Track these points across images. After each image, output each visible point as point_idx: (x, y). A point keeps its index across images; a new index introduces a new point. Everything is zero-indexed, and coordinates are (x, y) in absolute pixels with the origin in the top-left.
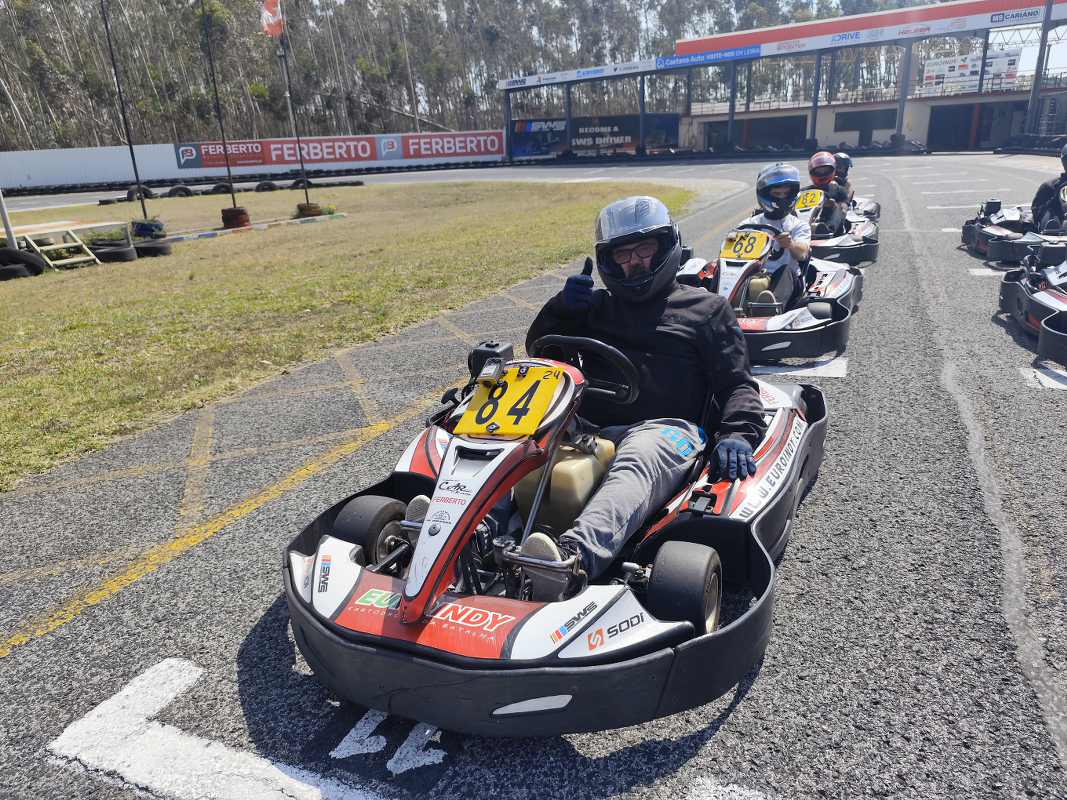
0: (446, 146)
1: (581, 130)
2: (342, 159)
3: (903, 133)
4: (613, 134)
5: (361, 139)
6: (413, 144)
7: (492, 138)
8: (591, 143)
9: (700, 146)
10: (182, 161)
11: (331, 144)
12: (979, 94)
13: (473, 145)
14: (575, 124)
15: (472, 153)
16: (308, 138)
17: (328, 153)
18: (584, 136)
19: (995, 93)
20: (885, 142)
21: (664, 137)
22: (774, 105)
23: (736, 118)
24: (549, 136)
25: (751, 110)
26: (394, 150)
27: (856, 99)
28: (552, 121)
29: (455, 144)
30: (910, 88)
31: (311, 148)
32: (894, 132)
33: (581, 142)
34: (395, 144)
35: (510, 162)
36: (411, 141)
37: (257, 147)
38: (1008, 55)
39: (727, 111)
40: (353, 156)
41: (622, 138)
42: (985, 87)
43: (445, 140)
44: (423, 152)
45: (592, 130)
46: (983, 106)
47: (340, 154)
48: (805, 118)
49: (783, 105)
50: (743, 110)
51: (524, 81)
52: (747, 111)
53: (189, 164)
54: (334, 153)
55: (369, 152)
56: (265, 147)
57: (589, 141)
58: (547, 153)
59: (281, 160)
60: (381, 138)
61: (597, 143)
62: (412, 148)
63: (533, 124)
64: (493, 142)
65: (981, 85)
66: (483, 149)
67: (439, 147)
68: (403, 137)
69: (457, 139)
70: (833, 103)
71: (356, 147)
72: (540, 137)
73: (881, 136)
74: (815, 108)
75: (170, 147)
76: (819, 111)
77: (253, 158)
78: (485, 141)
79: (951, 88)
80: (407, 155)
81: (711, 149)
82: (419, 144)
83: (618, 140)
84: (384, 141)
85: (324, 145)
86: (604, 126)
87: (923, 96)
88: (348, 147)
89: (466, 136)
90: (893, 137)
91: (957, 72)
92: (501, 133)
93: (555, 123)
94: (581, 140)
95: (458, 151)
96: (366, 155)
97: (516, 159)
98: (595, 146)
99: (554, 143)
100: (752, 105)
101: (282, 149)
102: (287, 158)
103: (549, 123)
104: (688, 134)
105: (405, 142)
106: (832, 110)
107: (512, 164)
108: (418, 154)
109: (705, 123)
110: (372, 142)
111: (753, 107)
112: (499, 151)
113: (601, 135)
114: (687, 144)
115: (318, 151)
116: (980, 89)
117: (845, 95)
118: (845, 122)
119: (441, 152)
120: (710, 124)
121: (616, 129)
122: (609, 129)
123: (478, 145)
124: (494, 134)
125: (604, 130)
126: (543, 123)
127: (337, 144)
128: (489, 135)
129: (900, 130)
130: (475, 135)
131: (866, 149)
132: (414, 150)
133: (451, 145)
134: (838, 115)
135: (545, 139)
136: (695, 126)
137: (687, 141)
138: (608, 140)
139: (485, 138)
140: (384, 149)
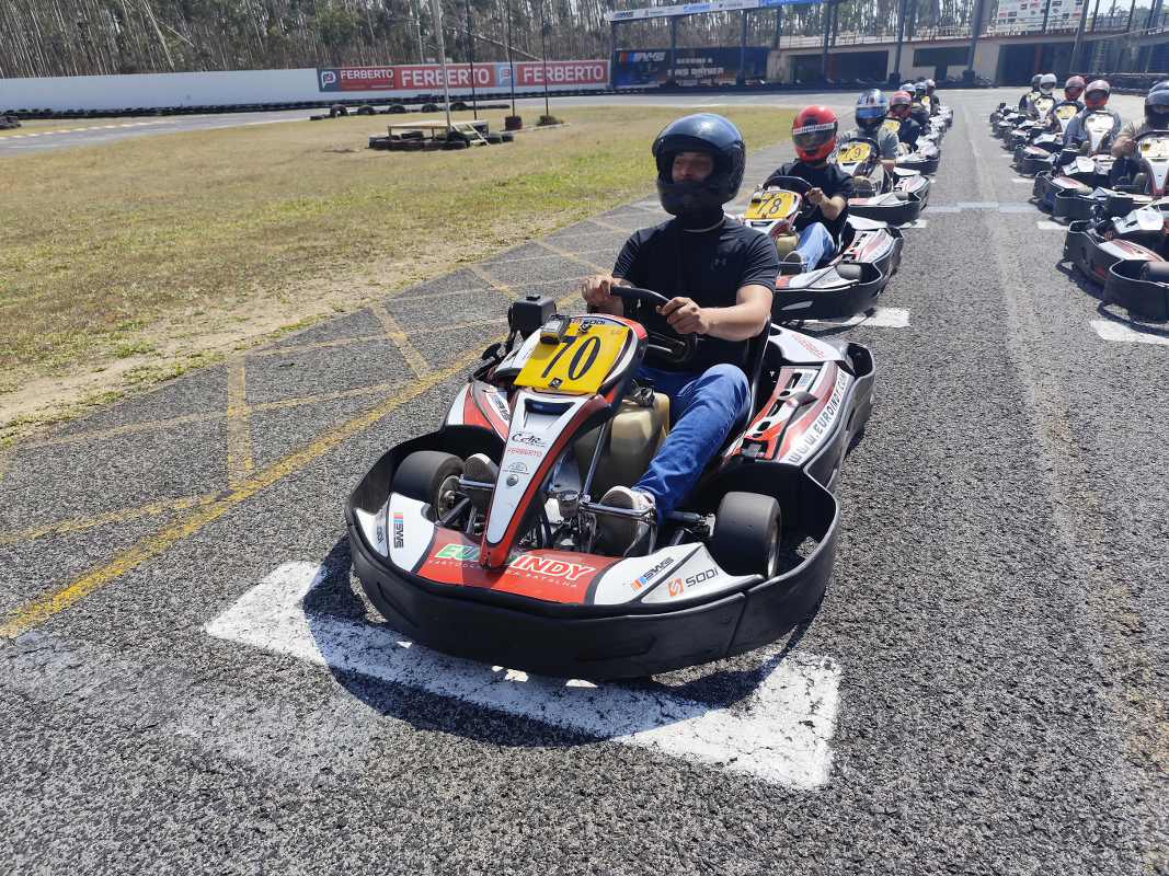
0: (557, 74)
1: (679, 61)
2: (464, 85)
3: (974, 68)
4: (707, 65)
5: (482, 67)
6: (527, 72)
7: (600, 67)
8: (687, 73)
9: (787, 79)
10: (324, 85)
11: (455, 71)
12: (1043, 33)
13: (581, 74)
14: (673, 55)
15: (580, 81)
16: (423, 65)
17: (453, 80)
18: (681, 66)
19: (1056, 32)
20: (959, 77)
21: (753, 70)
22: (859, 40)
23: (830, 51)
24: (649, 66)
25: (836, 44)
27: (934, 37)
28: (653, 51)
29: (564, 73)
30: (983, 27)
32: (965, 68)
33: (678, 72)
35: (613, 90)
36: (526, 69)
37: (390, 73)
40: (474, 83)
41: (715, 68)
42: (1047, 28)
43: (557, 69)
44: (536, 80)
45: (688, 61)
46: (1045, 46)
47: (463, 80)
48: (887, 53)
49: (866, 41)
50: (832, 44)
51: (631, 14)
52: (834, 46)
53: (329, 88)
54: (457, 79)
55: (488, 79)
56: (397, 73)
57: (685, 72)
59: (410, 85)
60: (499, 66)
61: (692, 73)
62: (526, 76)
63: (636, 55)
64: (599, 71)
65: (1044, 25)
66: (589, 78)
67: (550, 75)
68: (519, 65)
69: (567, 68)
70: (913, 39)
72: (641, 68)
73: (955, 71)
74: (900, 44)
75: (314, 71)
76: (903, 48)
77: (387, 84)
78: (592, 70)
79: (1019, 28)
80: (521, 83)
81: (798, 81)
82: (532, 72)
83: (711, 71)
84: (502, 68)
86: (699, 58)
87: (995, 35)
88: (470, 74)
89: (575, 65)
90: (965, 73)
91: (1029, 10)
92: (606, 63)
93: (655, 54)
94: (679, 70)
95: (567, 79)
96: (485, 82)
97: (619, 87)
98: (691, 77)
99: (654, 73)
100: (836, 41)
101: (411, 76)
102: (416, 84)
103: (650, 54)
104: (776, 66)
105: (520, 70)
106: (911, 46)
107: (618, 93)
108: (531, 82)
110: (491, 69)
111: (839, 42)
112: (604, 80)
113: (697, 66)
114: (774, 76)
115: (443, 77)
116: (1044, 28)
117: (924, 34)
118: (924, 57)
119: (551, 80)
120: (797, 58)
121: (710, 60)
122: (704, 61)
123: (585, 75)
124: (599, 64)
125: (699, 61)
126: (644, 54)
127: (460, 71)
128: (594, 64)
129: (970, 68)
131: (944, 82)
132: (529, 77)
133: (561, 74)
134: (916, 51)
135: (645, 70)
136: (783, 59)
137: (774, 73)
138: (703, 71)
139: (592, 67)
140: (502, 77)
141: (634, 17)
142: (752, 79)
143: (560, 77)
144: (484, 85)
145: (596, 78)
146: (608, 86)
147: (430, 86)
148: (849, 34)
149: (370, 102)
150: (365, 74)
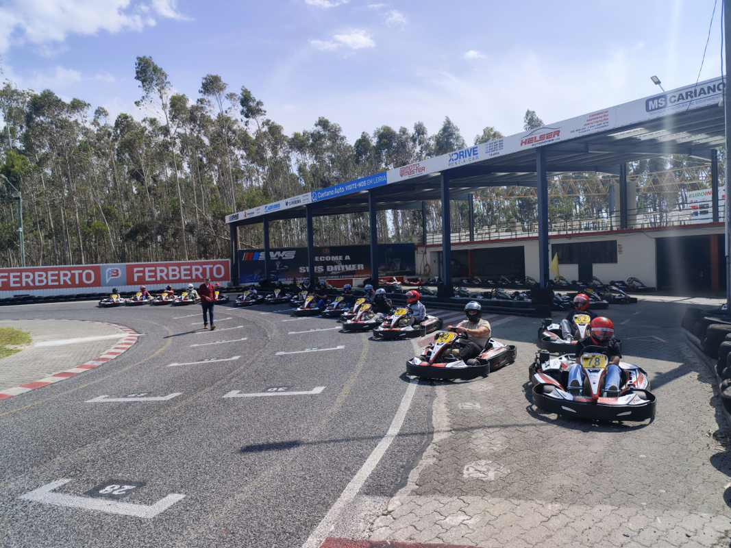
2: (66, 285)
4: (344, 262)
5: (89, 268)
6: (138, 272)
8: (323, 270)
21: (398, 265)
24: (278, 264)
26: (117, 277)
30: (631, 218)
34: (120, 273)
40: (77, 282)
43: (170, 268)
50: (468, 241)
52: (472, 242)
55: (92, 280)
61: (328, 269)
62: (136, 276)
63: (262, 253)
67: (163, 275)
68: (127, 266)
69: (182, 268)
78: (211, 270)
84: (110, 269)
85: (50, 273)
86: (335, 256)
89: (191, 264)
93: (284, 252)
95: (183, 278)
96: (90, 282)
99: (282, 271)
103: (278, 253)
105: (130, 271)
111: (477, 238)
113: (333, 263)
118: (566, 253)
119: (166, 279)
122: (341, 258)
123: (204, 273)
124: (221, 263)
125: (334, 258)
126: (272, 253)
128: (215, 263)
130: (201, 264)
132: (139, 277)
133: (176, 273)
138: (340, 268)
139: (212, 266)
140: (108, 277)
145: (217, 276)
146: (228, 284)
147: (28, 287)
148: (485, 229)
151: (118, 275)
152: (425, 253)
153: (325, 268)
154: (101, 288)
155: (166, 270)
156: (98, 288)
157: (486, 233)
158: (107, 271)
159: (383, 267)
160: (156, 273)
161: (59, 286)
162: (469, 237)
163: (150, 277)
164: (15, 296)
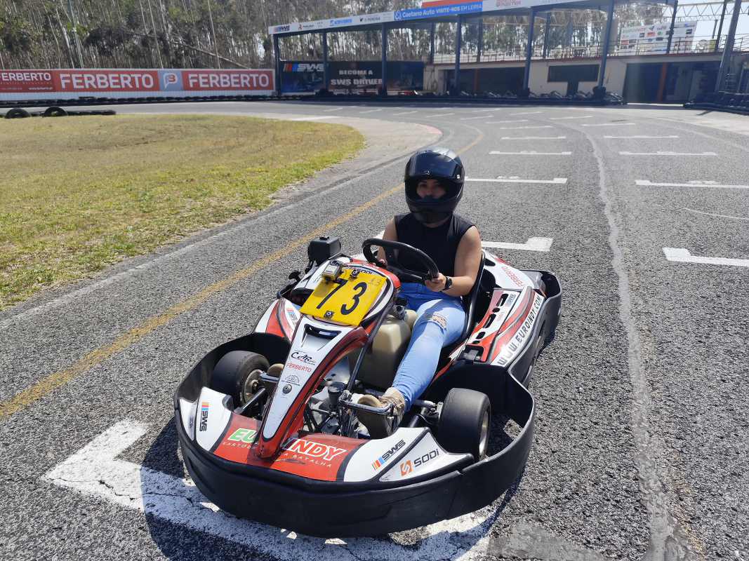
0: (222, 81)
1: (341, 72)
2: (127, 89)
3: (603, 86)
4: (368, 77)
5: (145, 72)
6: (193, 78)
7: (265, 76)
8: (350, 83)
9: (441, 89)
11: (117, 75)
12: (667, 55)
13: (247, 82)
14: (335, 66)
15: (246, 88)
16: (95, 69)
17: (114, 84)
18: (344, 77)
19: (679, 55)
20: (589, 94)
21: (411, 81)
22: (500, 58)
23: (461, 67)
24: (313, 76)
25: (483, 61)
26: (174, 83)
27: (566, 55)
28: (316, 63)
29: (230, 80)
30: (611, 47)
31: (98, 78)
32: (596, 84)
33: (340, 82)
34: (176, 78)
35: (278, 98)
36: (190, 76)
37: (47, 77)
38: (686, 26)
39: (454, 62)
40: (138, 86)
41: (375, 80)
43: (222, 76)
44: (202, 85)
45: (349, 72)
46: (669, 64)
47: (126, 84)
49: (507, 58)
50: (475, 61)
51: (288, 28)
52: (478, 62)
54: (120, 84)
55: (152, 84)
56: (55, 76)
57: (348, 82)
58: (312, 91)
59: (70, 88)
60: (164, 72)
61: (355, 83)
62: (191, 82)
63: (300, 65)
64: (264, 79)
65: (668, 50)
66: (255, 85)
67: (216, 82)
68: (183, 72)
69: (232, 76)
70: (547, 58)
71: (140, 79)
72: (305, 77)
73: (586, 87)
74: (529, 61)
76: (531, 64)
77: (40, 86)
78: (257, 78)
80: (187, 88)
82: (197, 78)
83: (372, 82)
84: (166, 74)
85: (111, 76)
86: (360, 70)
87: (620, 55)
88: (133, 79)
89: (240, 73)
90: (595, 89)
92: (271, 72)
93: (318, 65)
94: (341, 81)
95: (233, 85)
96: (148, 87)
97: (284, 94)
98: (353, 86)
99: (317, 82)
100: (482, 57)
101: (71, 79)
102: (75, 86)
103: (313, 65)
104: (431, 79)
105: (185, 77)
106: (546, 63)
107: (280, 99)
108: (197, 87)
109: (445, 70)
110: (155, 75)
111: (483, 59)
112: (270, 87)
113: (358, 77)
114: (430, 87)
115: (105, 81)
116: (668, 52)
118: (556, 74)
119: (218, 86)
121: (370, 72)
122: (365, 72)
123: (251, 82)
124: (265, 72)
125: (360, 73)
126: (308, 65)
127: (122, 76)
128: (260, 73)
129: (602, 82)
131: (573, 99)
132: (194, 83)
133: (227, 80)
134: (551, 68)
135: (310, 78)
136: (436, 73)
137: (430, 85)
138: (364, 81)
139: (257, 75)
140: (167, 82)
141: (291, 31)
142: (409, 89)
143: (225, 83)
144: (146, 89)
145: (262, 85)
146: (273, 93)
147: (91, 89)
148: (492, 51)
149: (22, 103)
150: (22, 77)
151: (174, 80)
152: (434, 71)
153: (352, 82)
154: (160, 92)
155: (217, 77)
156: (157, 92)
157: (492, 55)
158: (164, 76)
159: (398, 82)
160: (209, 80)
161: (121, 90)
162: (476, 58)
163: (204, 83)
164: (81, 97)
